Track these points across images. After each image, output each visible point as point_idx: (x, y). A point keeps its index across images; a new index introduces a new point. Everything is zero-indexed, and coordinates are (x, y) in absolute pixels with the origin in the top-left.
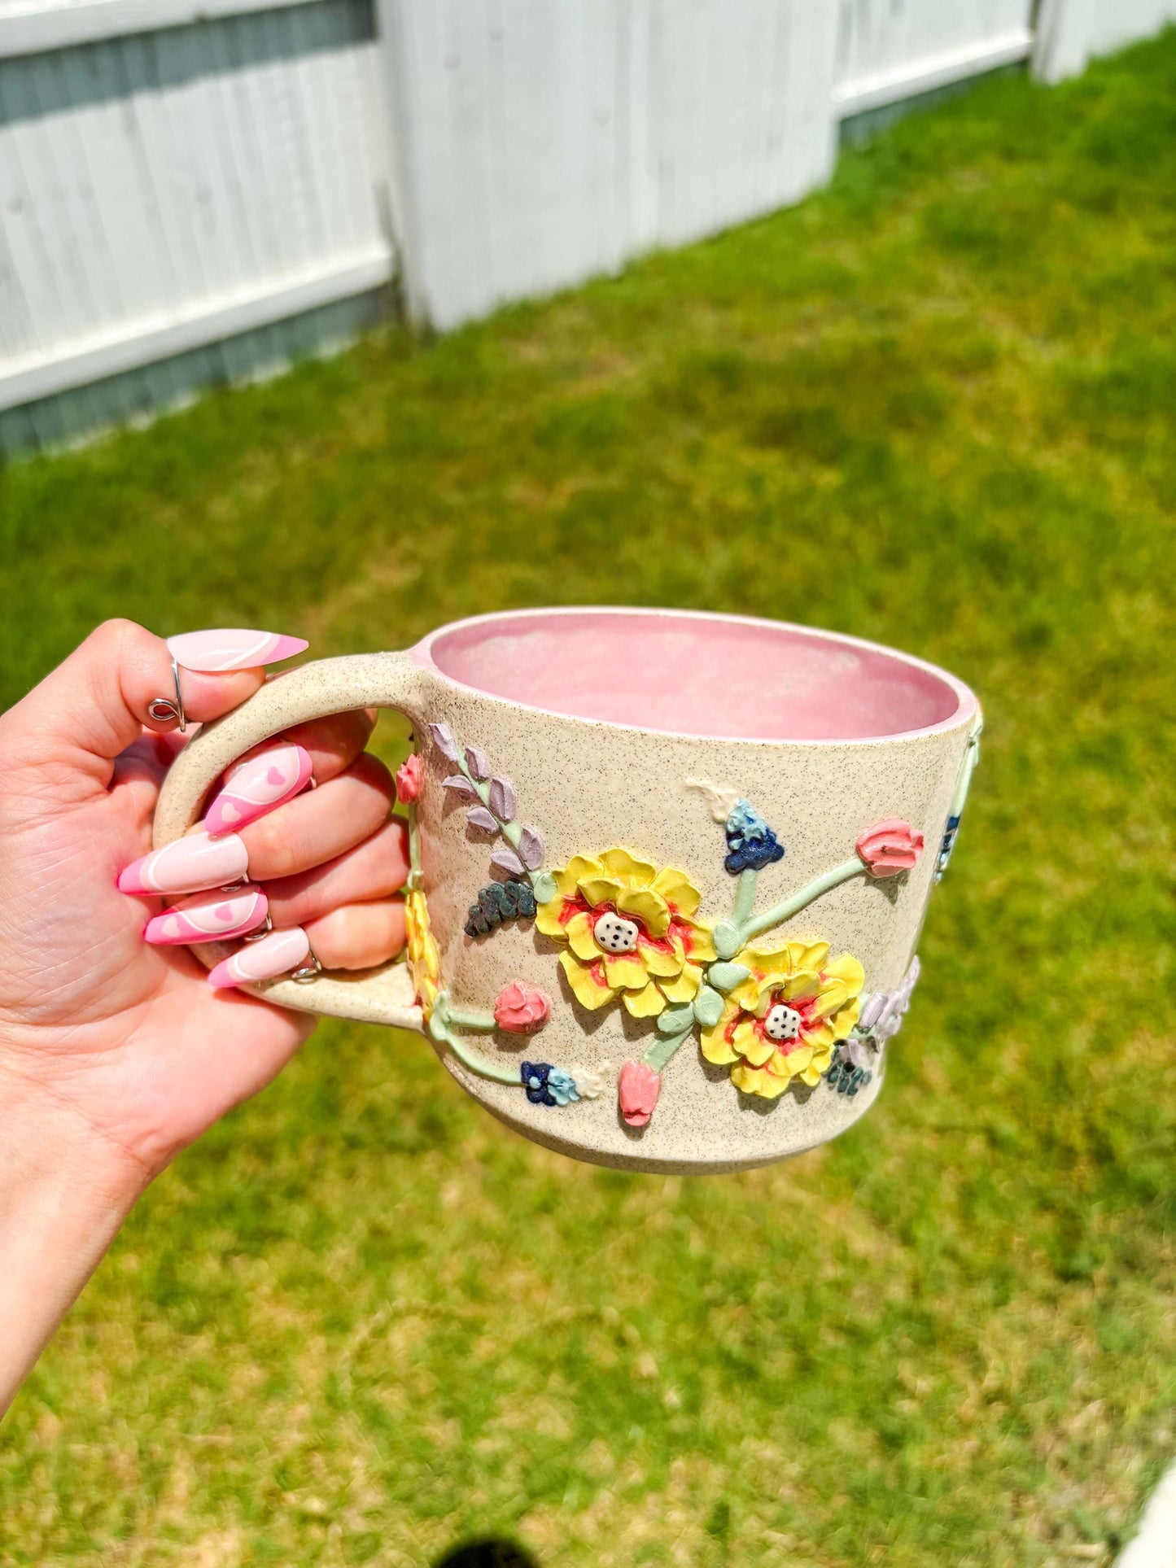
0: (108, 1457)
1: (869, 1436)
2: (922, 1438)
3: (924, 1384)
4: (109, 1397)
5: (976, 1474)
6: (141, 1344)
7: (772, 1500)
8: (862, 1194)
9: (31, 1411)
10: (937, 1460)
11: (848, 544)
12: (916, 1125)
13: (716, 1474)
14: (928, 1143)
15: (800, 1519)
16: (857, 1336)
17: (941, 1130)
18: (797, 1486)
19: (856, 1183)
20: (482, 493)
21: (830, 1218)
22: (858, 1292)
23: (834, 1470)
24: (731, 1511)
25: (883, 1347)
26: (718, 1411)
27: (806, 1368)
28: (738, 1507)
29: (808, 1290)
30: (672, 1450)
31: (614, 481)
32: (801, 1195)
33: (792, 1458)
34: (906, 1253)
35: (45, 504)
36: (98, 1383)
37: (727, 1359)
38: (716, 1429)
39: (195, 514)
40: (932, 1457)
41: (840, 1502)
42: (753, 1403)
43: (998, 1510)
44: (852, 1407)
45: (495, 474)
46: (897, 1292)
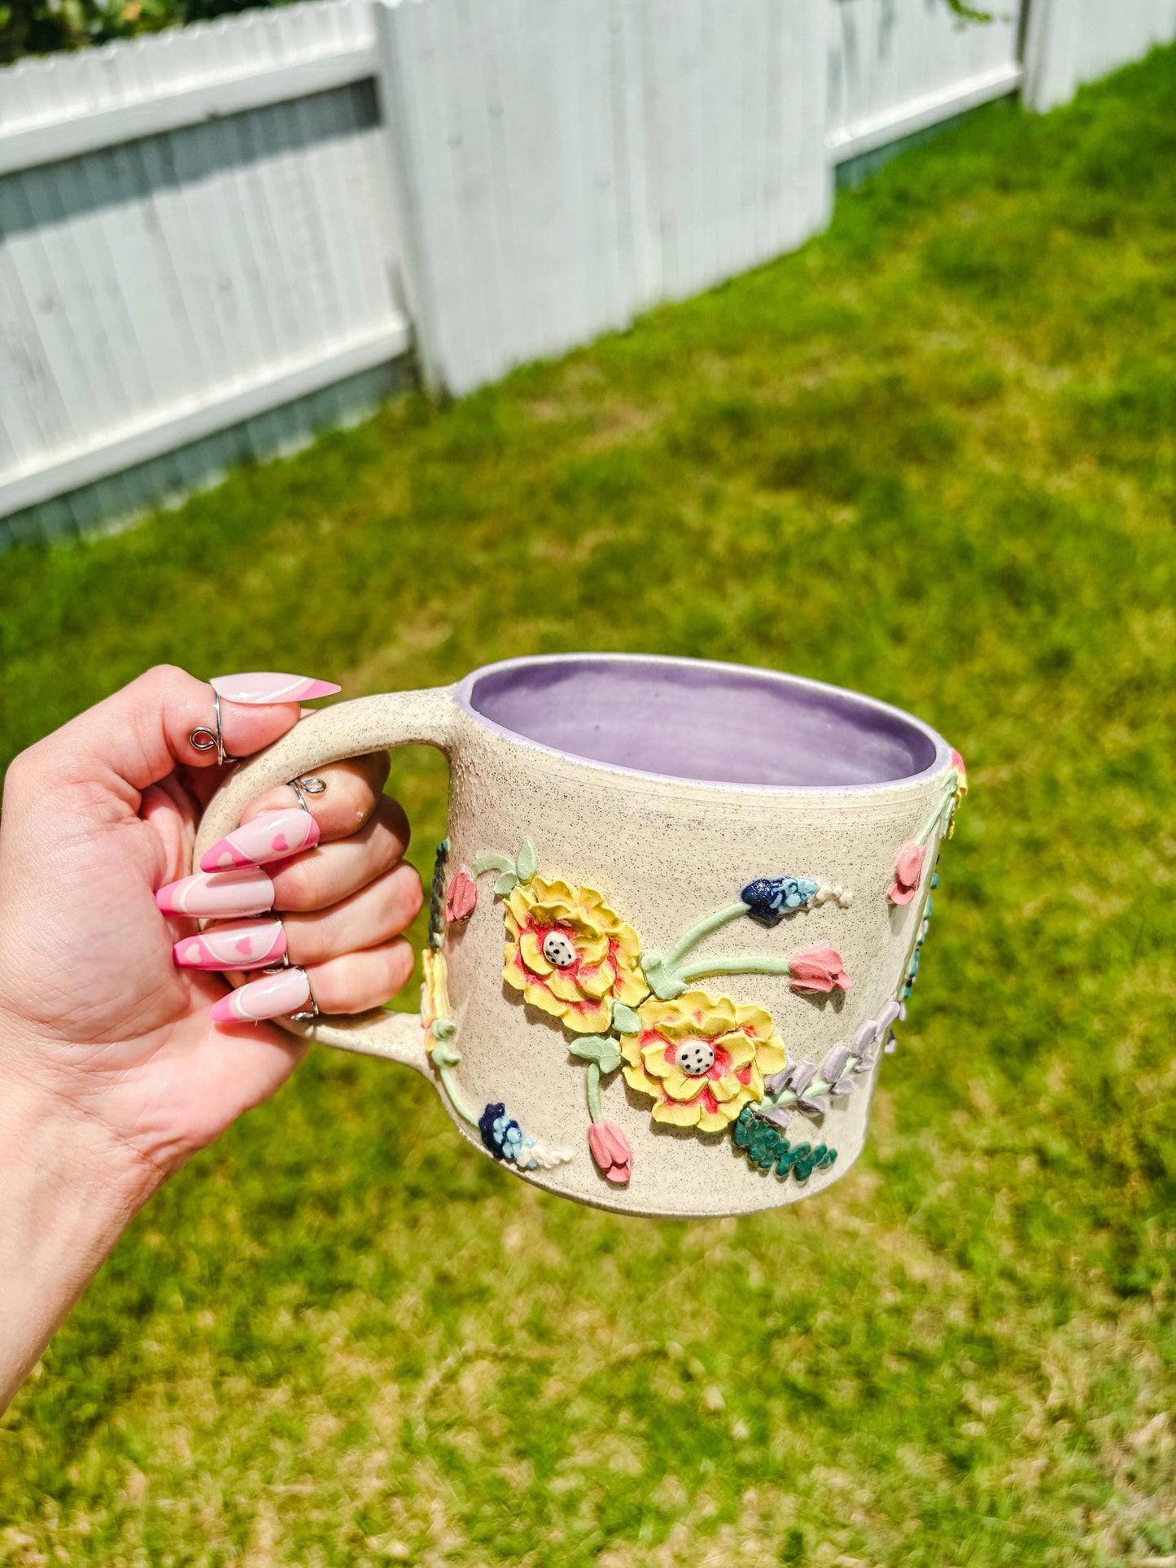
0: (194, 1510)
1: (938, 1458)
2: (990, 1459)
3: (988, 1405)
4: (193, 1451)
5: (1044, 1492)
6: (221, 1399)
7: (844, 1526)
8: (916, 1219)
9: (118, 1469)
10: (1006, 1480)
11: (868, 580)
12: (966, 1148)
13: (787, 1503)
14: (980, 1165)
15: (873, 1543)
16: (920, 1361)
17: (991, 1153)
18: (868, 1512)
19: (910, 1209)
20: (506, 552)
21: (886, 1244)
22: (919, 1317)
23: (904, 1495)
24: (805, 1539)
25: (946, 1371)
26: (785, 1442)
27: (871, 1395)
28: (811, 1534)
29: (869, 1317)
30: (743, 1481)
31: (634, 532)
32: (856, 1223)
33: (862, 1484)
34: (964, 1277)
35: (87, 588)
36: (182, 1438)
37: (793, 1389)
38: (785, 1459)
39: (230, 588)
40: (1000, 1477)
41: (911, 1525)
42: (821, 1432)
43: (1068, 1527)
44: (919, 1432)
45: (518, 532)
46: (957, 1315)
